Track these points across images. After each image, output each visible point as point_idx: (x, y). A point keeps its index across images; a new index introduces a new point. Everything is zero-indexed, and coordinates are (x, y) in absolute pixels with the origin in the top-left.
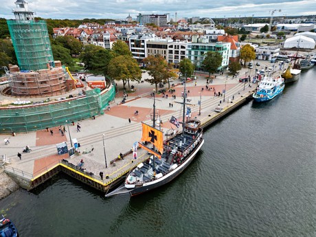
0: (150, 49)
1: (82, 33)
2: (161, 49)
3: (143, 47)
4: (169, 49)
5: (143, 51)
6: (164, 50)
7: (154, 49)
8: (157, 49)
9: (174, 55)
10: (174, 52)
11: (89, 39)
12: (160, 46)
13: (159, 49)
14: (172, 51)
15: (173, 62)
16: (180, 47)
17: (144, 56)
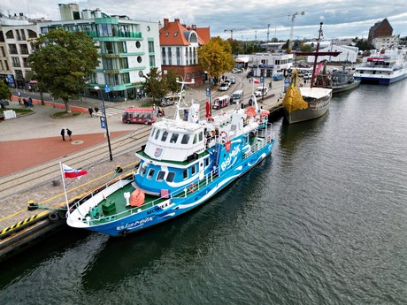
4: (8, 41)
9: (20, 56)
10: (18, 48)
14: (14, 45)
15: (24, 74)
16: (26, 34)
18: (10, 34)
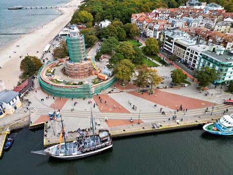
0: (176, 46)
1: (145, 21)
3: (172, 43)
4: (187, 51)
6: (184, 50)
7: (178, 47)
9: (189, 57)
10: (190, 54)
12: (182, 46)
13: (181, 49)
14: (188, 53)
15: (188, 62)
16: (195, 52)
17: (171, 50)
18: (189, 50)
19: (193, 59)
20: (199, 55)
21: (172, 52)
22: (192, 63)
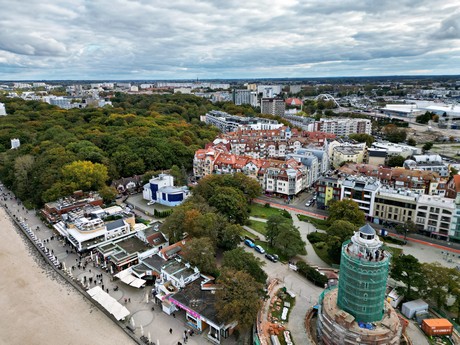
0: (381, 205)
1: (249, 165)
2: (403, 209)
3: (369, 200)
4: (418, 210)
5: (368, 206)
6: (408, 210)
7: (388, 206)
8: (394, 207)
9: (427, 219)
10: (428, 215)
11: (260, 174)
12: (401, 204)
13: (399, 208)
15: (426, 228)
16: (441, 211)
17: (368, 212)
19: (439, 222)
20: (454, 213)
21: (371, 214)
22: (438, 228)
